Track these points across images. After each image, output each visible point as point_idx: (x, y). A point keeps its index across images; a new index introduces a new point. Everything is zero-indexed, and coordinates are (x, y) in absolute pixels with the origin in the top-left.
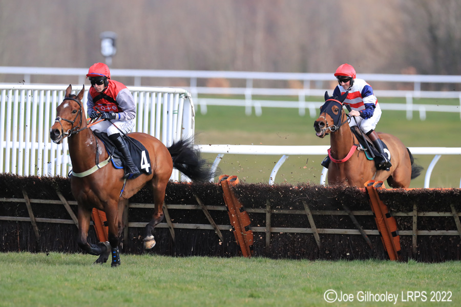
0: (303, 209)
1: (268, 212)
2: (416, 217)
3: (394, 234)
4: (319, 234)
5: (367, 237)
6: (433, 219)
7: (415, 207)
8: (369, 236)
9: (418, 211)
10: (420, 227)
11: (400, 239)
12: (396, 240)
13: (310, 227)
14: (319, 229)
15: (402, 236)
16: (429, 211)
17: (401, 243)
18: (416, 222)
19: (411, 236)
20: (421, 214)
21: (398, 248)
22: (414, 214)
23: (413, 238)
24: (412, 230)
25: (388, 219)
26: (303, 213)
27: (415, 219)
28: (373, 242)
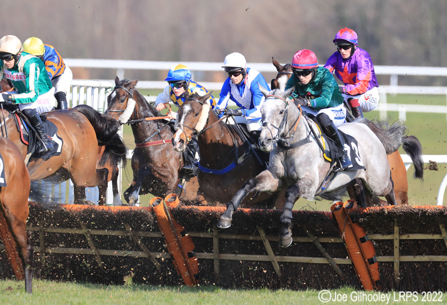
0: (258, 234)
1: (216, 237)
2: (398, 240)
3: (371, 261)
4: (278, 262)
5: (336, 266)
6: (419, 242)
7: (396, 229)
8: (339, 265)
9: (400, 234)
10: (403, 253)
11: (379, 266)
12: (374, 268)
13: (267, 254)
14: (278, 257)
15: (381, 263)
16: (415, 233)
17: (381, 272)
18: (398, 247)
19: (393, 263)
20: (404, 237)
21: (376, 277)
22: (396, 237)
23: (395, 265)
24: (393, 255)
25: (363, 244)
26: (258, 239)
27: (396, 243)
28: (345, 272)
